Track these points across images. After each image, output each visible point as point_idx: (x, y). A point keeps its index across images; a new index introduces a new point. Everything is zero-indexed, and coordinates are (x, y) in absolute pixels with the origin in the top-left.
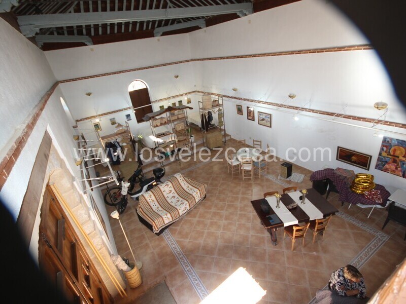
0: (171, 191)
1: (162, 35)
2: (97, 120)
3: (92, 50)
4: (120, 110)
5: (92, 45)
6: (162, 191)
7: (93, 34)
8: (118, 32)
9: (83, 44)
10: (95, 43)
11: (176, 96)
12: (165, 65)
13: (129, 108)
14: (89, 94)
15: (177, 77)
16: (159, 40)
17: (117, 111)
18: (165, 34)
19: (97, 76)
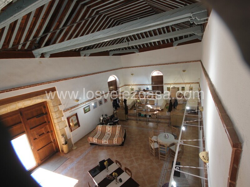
0: (110, 131)
1: (177, 46)
2: (133, 87)
3: (138, 55)
4: (144, 85)
5: (138, 52)
6: (106, 128)
7: (139, 48)
8: (151, 46)
9: (134, 53)
10: (140, 52)
11: (180, 83)
12: (177, 63)
13: (149, 85)
14: (132, 74)
15: (184, 71)
16: (176, 48)
17: (143, 85)
18: (179, 45)
19: (137, 67)
